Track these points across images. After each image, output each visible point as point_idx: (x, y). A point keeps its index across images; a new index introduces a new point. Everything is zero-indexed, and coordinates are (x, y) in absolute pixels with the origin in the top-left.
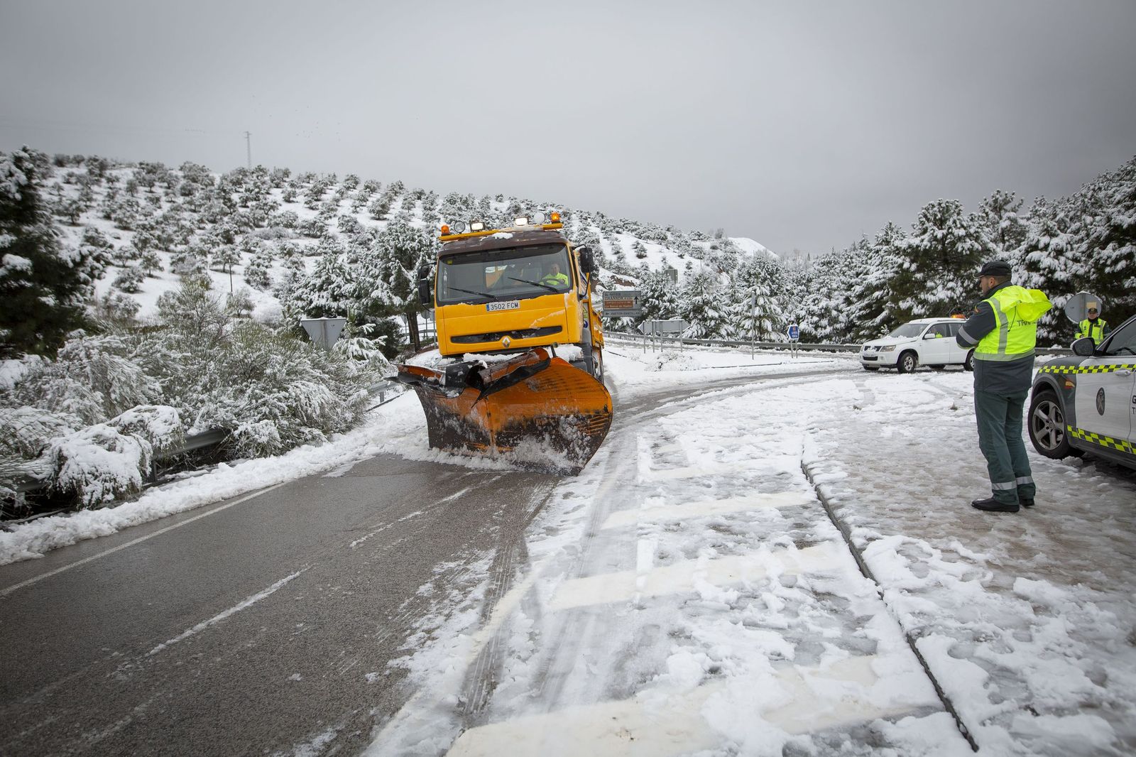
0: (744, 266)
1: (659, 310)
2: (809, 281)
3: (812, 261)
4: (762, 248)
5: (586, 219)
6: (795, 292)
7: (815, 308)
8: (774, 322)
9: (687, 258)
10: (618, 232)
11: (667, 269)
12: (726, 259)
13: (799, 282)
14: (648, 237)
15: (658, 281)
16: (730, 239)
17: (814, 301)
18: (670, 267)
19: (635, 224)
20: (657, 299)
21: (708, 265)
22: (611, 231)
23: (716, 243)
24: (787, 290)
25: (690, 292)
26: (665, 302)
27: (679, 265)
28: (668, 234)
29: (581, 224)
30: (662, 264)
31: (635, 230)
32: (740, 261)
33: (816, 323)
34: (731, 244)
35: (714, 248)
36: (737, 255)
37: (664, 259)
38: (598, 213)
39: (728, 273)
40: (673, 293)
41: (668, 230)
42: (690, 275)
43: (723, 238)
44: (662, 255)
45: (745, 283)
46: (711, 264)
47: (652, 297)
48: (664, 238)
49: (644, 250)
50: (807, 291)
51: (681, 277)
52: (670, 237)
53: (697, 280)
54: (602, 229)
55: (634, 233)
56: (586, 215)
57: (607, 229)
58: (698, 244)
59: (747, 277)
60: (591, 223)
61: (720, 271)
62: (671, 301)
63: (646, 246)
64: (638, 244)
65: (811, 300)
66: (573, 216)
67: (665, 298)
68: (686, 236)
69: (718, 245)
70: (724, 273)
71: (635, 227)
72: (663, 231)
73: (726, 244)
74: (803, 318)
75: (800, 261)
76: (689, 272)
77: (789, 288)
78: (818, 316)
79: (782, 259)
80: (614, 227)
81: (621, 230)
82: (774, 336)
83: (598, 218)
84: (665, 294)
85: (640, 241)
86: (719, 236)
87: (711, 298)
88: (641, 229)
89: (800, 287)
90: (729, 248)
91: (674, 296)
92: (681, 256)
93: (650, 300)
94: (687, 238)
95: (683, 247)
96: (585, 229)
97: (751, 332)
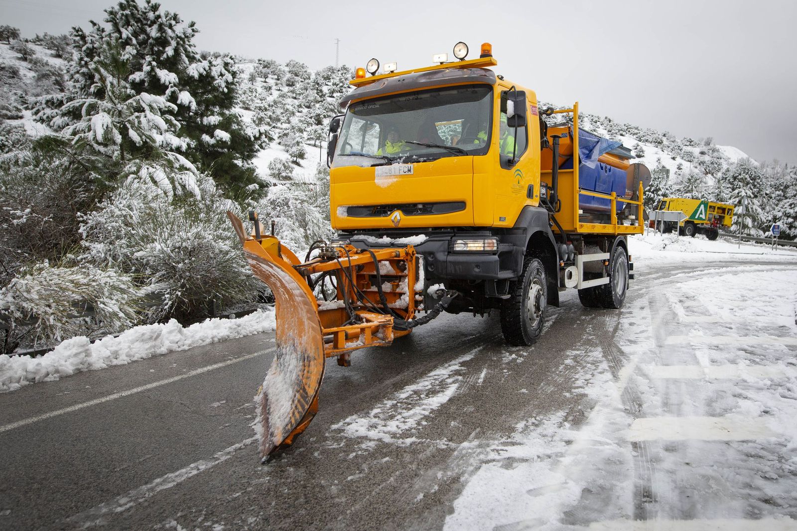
0: (728, 170)
1: (654, 202)
2: (787, 187)
3: (789, 170)
4: (745, 156)
5: (596, 122)
6: (773, 196)
7: (792, 211)
8: (754, 220)
9: (679, 160)
10: (622, 135)
11: (660, 168)
12: (712, 163)
13: (777, 189)
14: (647, 141)
15: (655, 179)
16: (718, 147)
17: (791, 205)
18: (663, 167)
19: (637, 128)
20: (653, 192)
21: (696, 167)
22: (616, 133)
23: (705, 149)
24: (766, 194)
25: (682, 189)
26: (659, 195)
27: (671, 166)
28: (664, 139)
29: (592, 126)
30: (657, 164)
31: (637, 134)
32: (725, 166)
33: (791, 223)
34: (718, 151)
35: (702, 153)
36: (722, 161)
37: (659, 160)
38: (606, 118)
39: (712, 175)
40: (667, 189)
41: (664, 135)
42: (680, 175)
43: (712, 145)
44: (658, 156)
45: (729, 185)
46: (699, 167)
47: (649, 191)
48: (660, 143)
49: (643, 151)
50: (784, 196)
51: (672, 175)
52: (665, 142)
53: (689, 180)
54: (609, 131)
55: (635, 137)
56: (597, 119)
57: (613, 131)
58: (689, 149)
59: (732, 180)
60: (600, 126)
61: (707, 173)
62: (665, 195)
63: (644, 148)
64: (638, 145)
65: (788, 204)
66: (586, 119)
67: (660, 193)
68: (679, 141)
69: (706, 151)
70: (709, 175)
71: (636, 131)
72: (660, 137)
73: (714, 151)
74: (780, 219)
75: (779, 169)
76: (679, 172)
77: (768, 192)
78: (793, 218)
79: (763, 166)
80: (619, 131)
81: (624, 133)
82: (753, 232)
83: (606, 122)
84: (660, 189)
85: (640, 143)
86: (708, 143)
87: (700, 196)
88: (642, 133)
89: (777, 192)
90: (715, 154)
91: (667, 191)
92: (674, 158)
93: (647, 193)
94: (680, 144)
95: (676, 151)
96: (594, 130)
97: (734, 226)
